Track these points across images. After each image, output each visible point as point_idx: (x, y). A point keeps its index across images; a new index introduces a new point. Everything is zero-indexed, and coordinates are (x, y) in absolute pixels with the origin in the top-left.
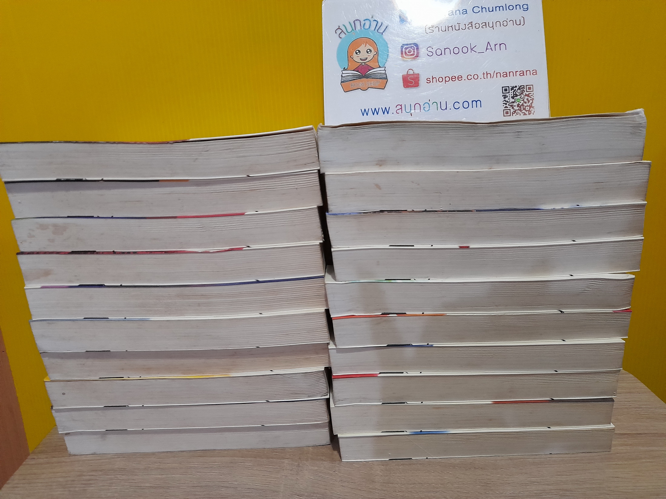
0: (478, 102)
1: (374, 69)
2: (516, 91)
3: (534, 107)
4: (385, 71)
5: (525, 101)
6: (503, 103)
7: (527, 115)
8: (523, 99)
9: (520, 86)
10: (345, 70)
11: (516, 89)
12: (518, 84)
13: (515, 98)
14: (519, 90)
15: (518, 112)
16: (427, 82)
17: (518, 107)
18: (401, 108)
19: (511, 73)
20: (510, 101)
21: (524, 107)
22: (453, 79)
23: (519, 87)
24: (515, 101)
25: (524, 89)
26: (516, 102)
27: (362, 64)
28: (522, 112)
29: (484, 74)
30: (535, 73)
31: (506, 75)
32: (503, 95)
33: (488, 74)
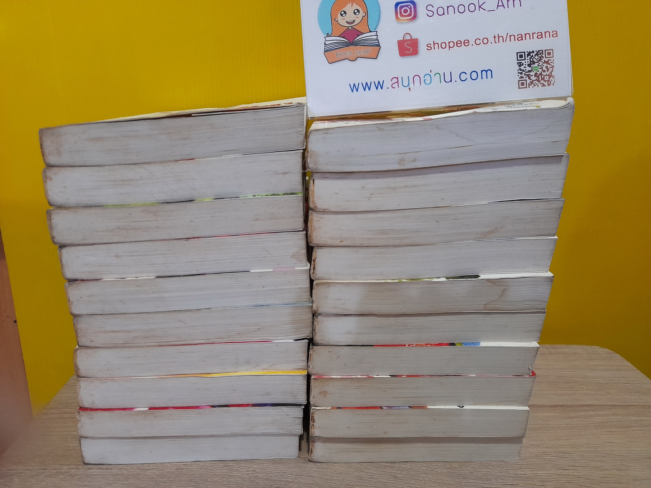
0: (489, 72)
1: (364, 33)
2: (533, 58)
3: (554, 76)
4: (376, 36)
5: (543, 69)
6: (519, 72)
7: (546, 86)
8: (541, 67)
9: (537, 51)
10: (328, 36)
11: (533, 55)
12: (536, 49)
13: (532, 66)
14: (536, 56)
15: (535, 83)
16: (427, 49)
17: (535, 77)
18: (398, 82)
19: (528, 36)
20: (526, 70)
21: (543, 77)
22: (458, 45)
23: (536, 52)
24: (532, 70)
25: (543, 54)
26: (533, 70)
27: (349, 28)
28: (540, 82)
29: (495, 37)
30: (555, 34)
31: (521, 38)
32: (518, 63)
33: (500, 37)
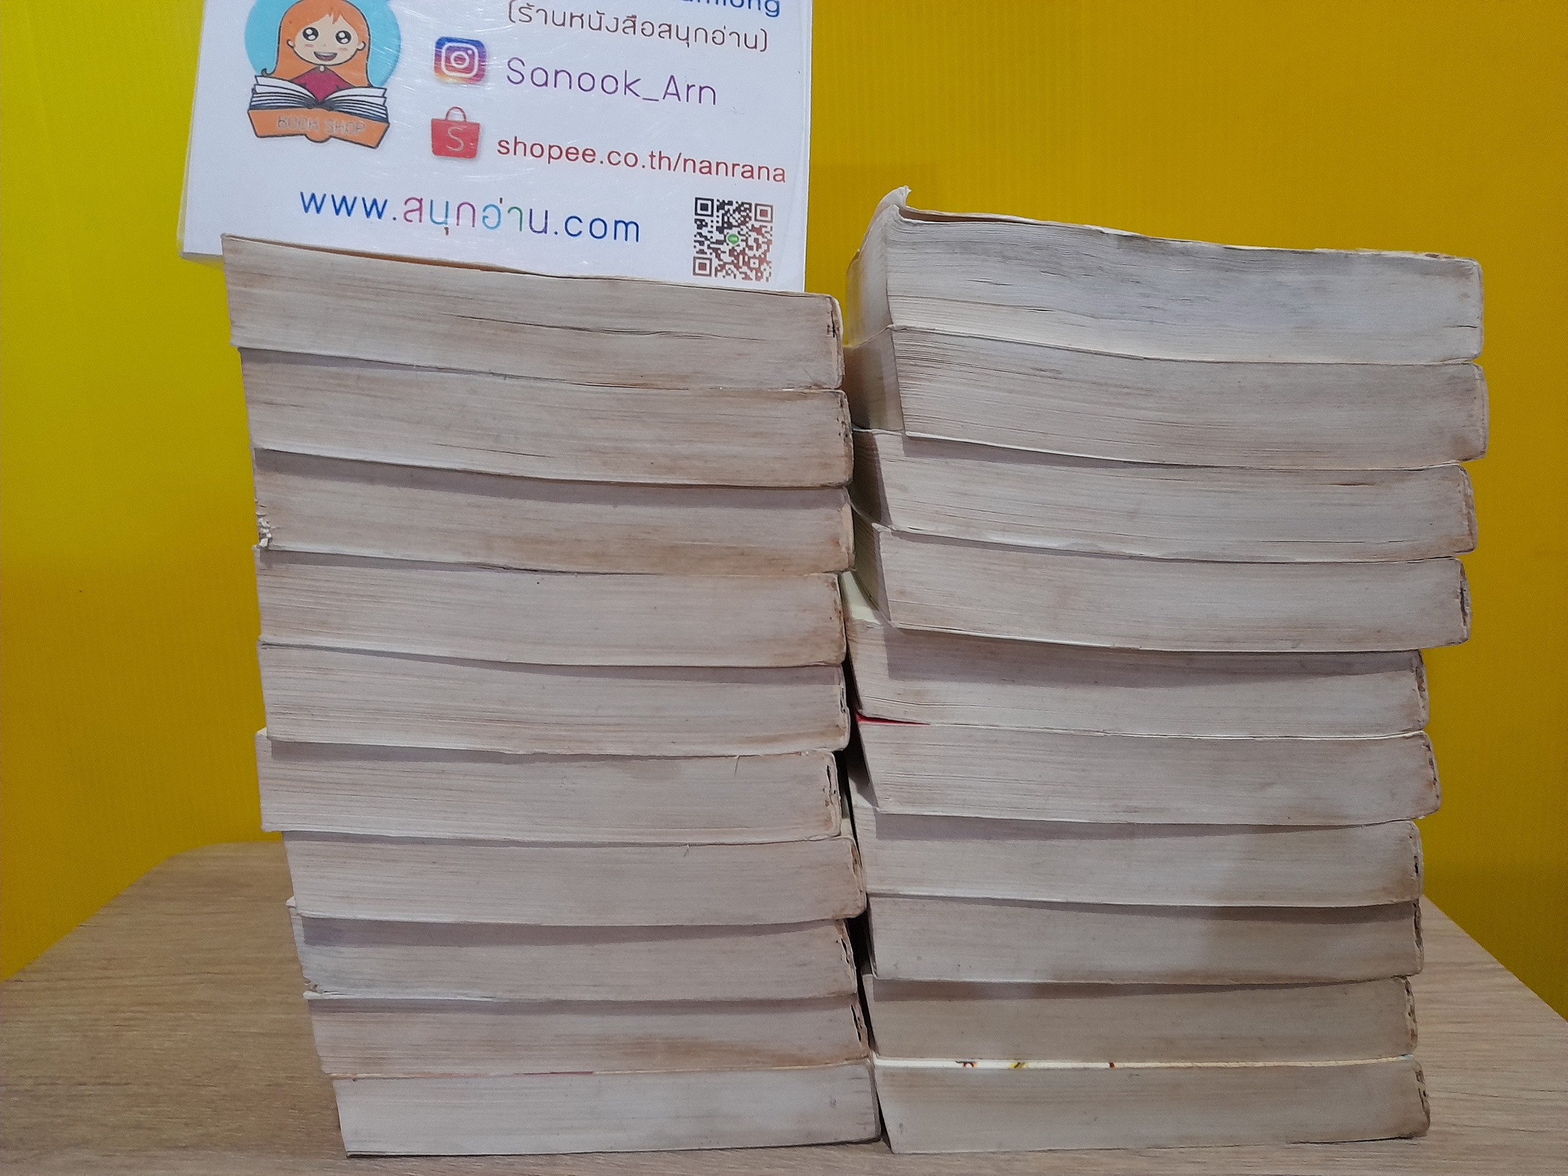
0: (632, 228)
1: (355, 87)
2: (729, 215)
3: (770, 262)
4: (383, 99)
5: (749, 244)
6: (696, 239)
7: (752, 279)
8: (744, 238)
9: (740, 203)
10: (265, 75)
11: (729, 210)
12: (737, 198)
13: (726, 231)
14: (737, 213)
15: (729, 269)
16: (499, 151)
17: (730, 255)
18: (420, 209)
19: (722, 167)
20: (712, 237)
21: (746, 259)
22: (570, 156)
23: (737, 205)
24: (725, 241)
25: (750, 212)
26: (727, 241)
27: (319, 68)
28: (740, 270)
29: (652, 156)
30: (780, 176)
31: (707, 168)
32: (696, 220)
33: (664, 157)
